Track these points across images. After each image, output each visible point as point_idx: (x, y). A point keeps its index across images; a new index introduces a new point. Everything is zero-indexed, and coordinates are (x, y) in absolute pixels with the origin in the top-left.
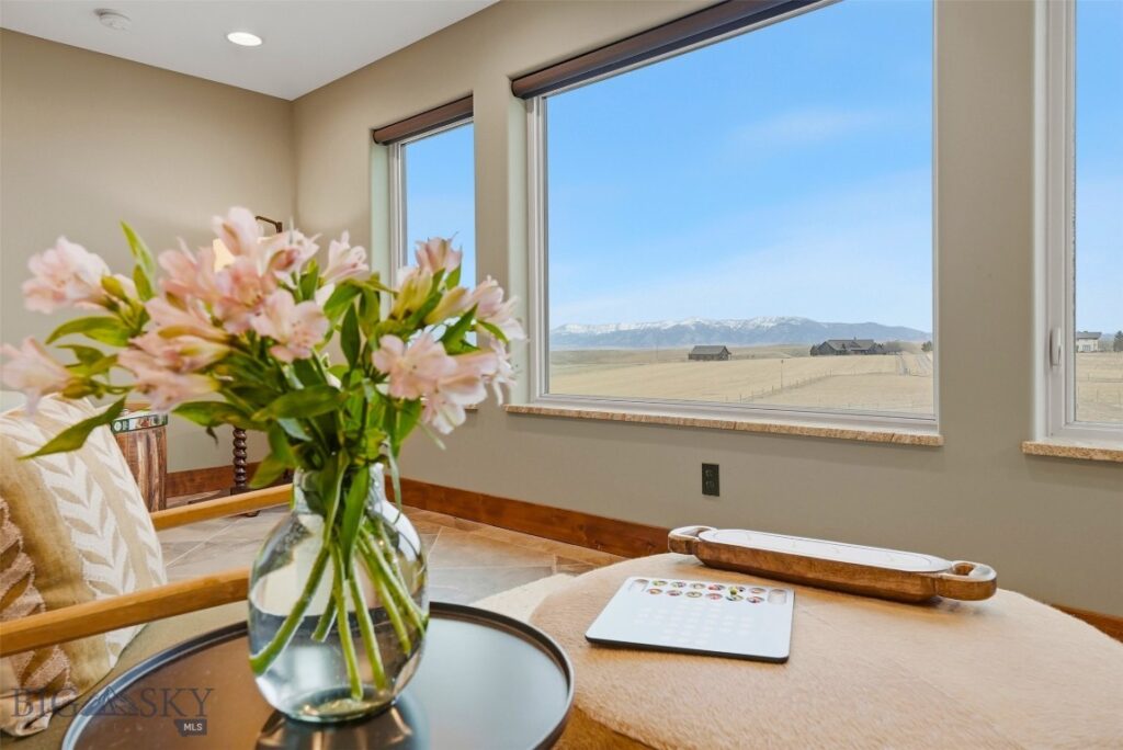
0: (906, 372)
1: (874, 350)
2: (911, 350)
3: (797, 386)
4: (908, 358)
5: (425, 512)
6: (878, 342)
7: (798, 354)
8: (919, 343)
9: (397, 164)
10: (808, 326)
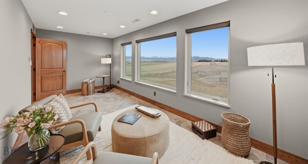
0: (212, 65)
1: (207, 61)
2: (213, 61)
3: (195, 67)
4: (212, 63)
5: (126, 93)
6: (208, 60)
7: (196, 62)
8: (214, 60)
9: (124, 48)
10: (198, 57)
